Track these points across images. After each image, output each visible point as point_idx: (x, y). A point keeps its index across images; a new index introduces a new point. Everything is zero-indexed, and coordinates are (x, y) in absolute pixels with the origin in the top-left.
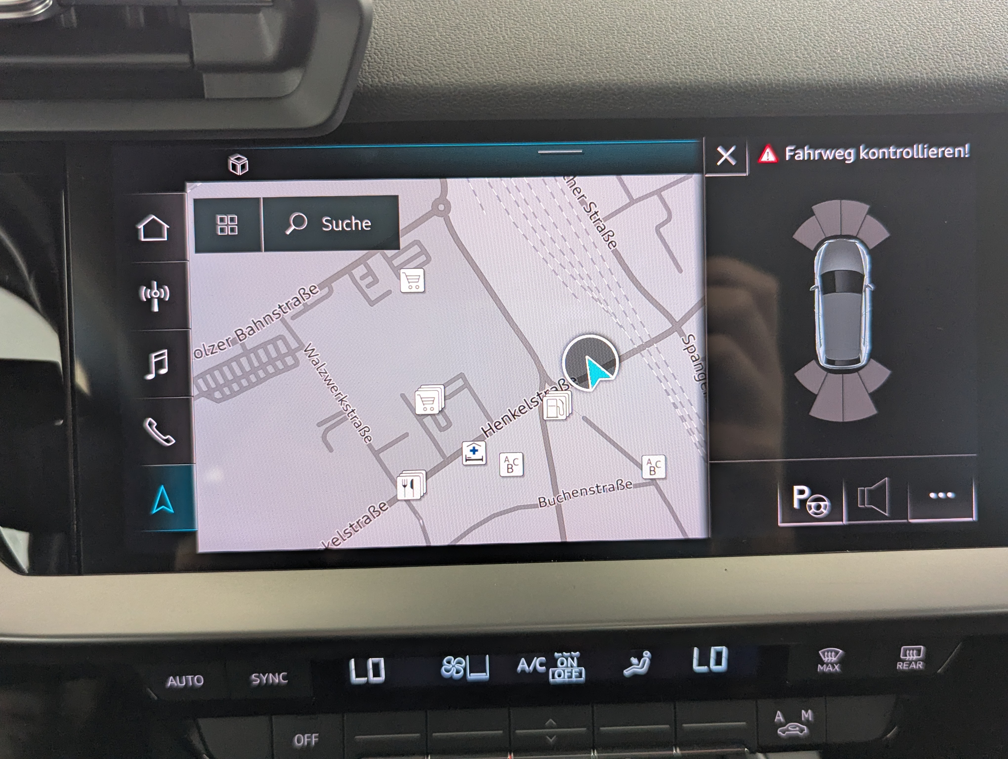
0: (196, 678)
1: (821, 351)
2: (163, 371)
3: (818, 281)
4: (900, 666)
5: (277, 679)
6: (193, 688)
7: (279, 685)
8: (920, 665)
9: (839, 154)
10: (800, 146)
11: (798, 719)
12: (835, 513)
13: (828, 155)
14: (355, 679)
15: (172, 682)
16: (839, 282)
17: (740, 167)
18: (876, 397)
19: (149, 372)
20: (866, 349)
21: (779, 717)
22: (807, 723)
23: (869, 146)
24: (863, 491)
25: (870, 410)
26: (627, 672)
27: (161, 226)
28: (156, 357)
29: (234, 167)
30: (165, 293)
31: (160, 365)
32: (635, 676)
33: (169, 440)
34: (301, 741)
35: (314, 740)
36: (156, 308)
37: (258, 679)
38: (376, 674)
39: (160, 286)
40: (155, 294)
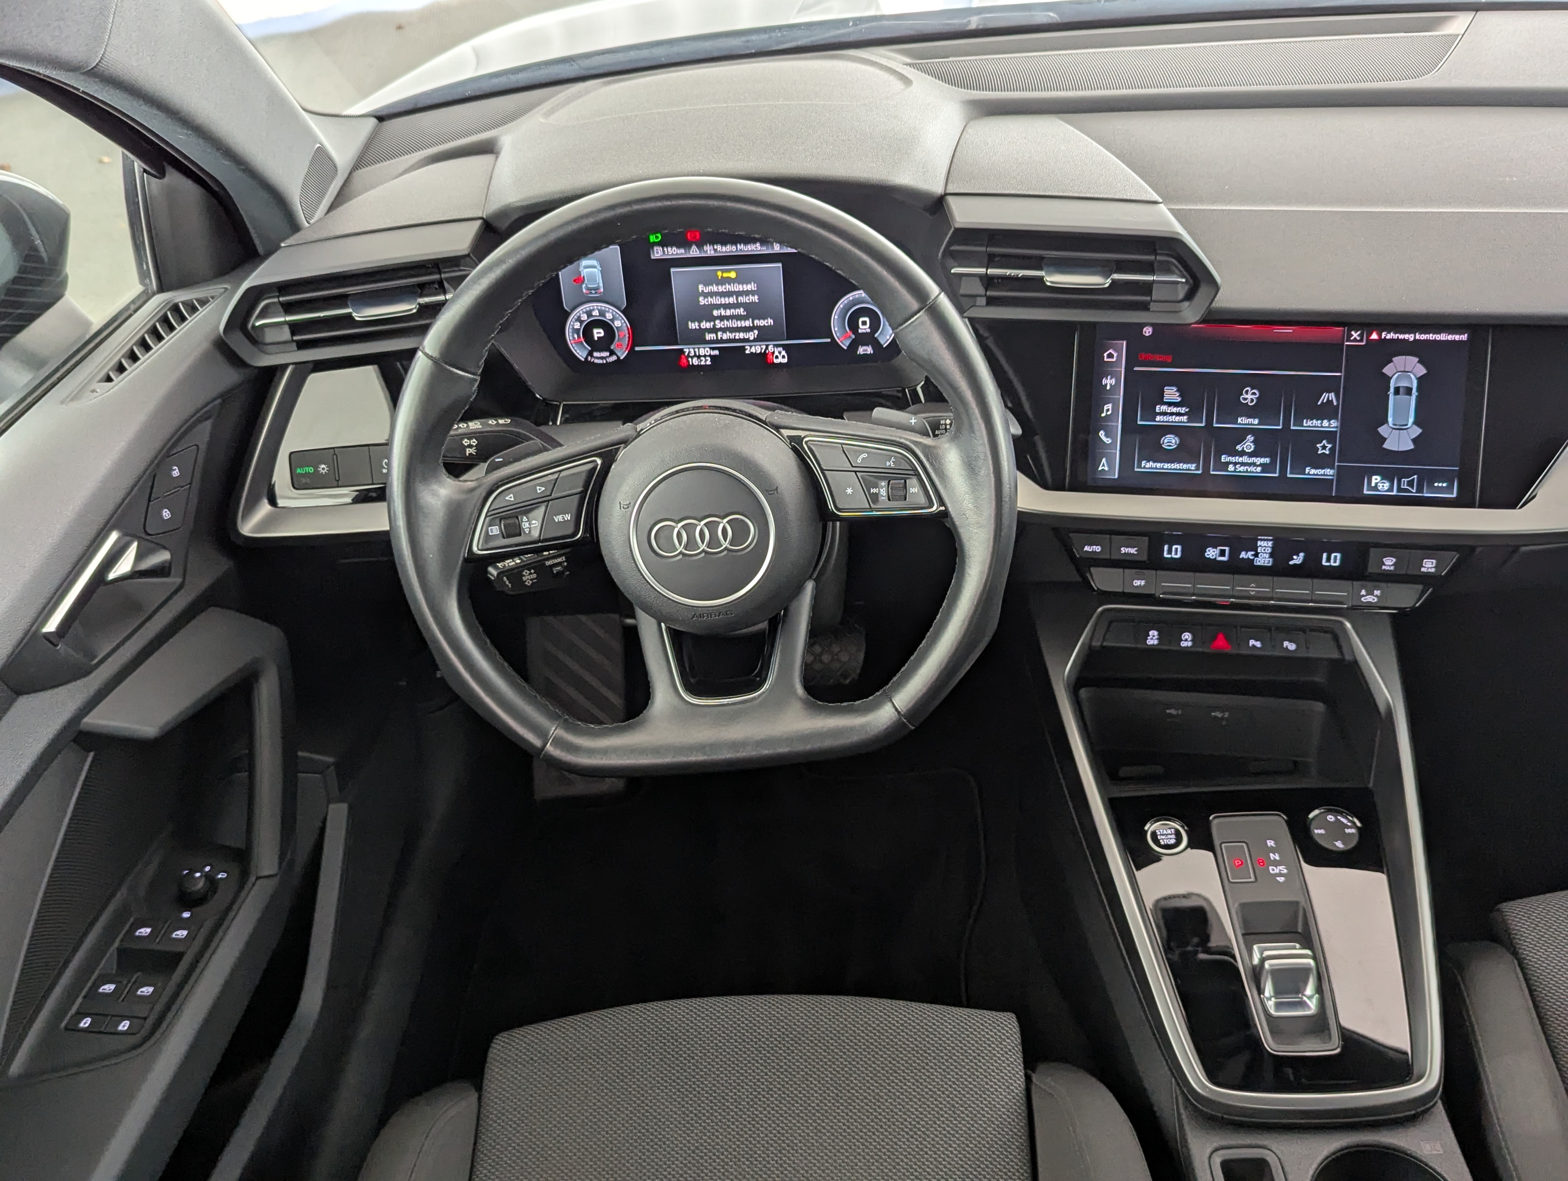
0: (1096, 548)
1: (1390, 420)
2: (1109, 413)
3: (1392, 390)
4: (1423, 569)
5: (1133, 551)
6: (1095, 552)
7: (1133, 554)
8: (1433, 570)
9: (1406, 336)
10: (1389, 332)
11: (1373, 594)
12: (1391, 489)
13: (1401, 337)
14: (1166, 555)
15: (1087, 548)
16: (1401, 390)
17: (1361, 340)
18: (1414, 441)
19: (1104, 413)
20: (1411, 420)
21: (1363, 592)
22: (1376, 596)
23: (1421, 334)
24: (1405, 480)
25: (1411, 446)
26: (1291, 563)
27: (1113, 355)
28: (1106, 407)
29: (1145, 333)
30: (1113, 381)
31: (1108, 410)
32: (1295, 565)
33: (1107, 441)
34: (1137, 583)
35: (1143, 583)
36: (1108, 388)
37: (1124, 550)
38: (1176, 554)
39: (1111, 378)
40: (1108, 382)
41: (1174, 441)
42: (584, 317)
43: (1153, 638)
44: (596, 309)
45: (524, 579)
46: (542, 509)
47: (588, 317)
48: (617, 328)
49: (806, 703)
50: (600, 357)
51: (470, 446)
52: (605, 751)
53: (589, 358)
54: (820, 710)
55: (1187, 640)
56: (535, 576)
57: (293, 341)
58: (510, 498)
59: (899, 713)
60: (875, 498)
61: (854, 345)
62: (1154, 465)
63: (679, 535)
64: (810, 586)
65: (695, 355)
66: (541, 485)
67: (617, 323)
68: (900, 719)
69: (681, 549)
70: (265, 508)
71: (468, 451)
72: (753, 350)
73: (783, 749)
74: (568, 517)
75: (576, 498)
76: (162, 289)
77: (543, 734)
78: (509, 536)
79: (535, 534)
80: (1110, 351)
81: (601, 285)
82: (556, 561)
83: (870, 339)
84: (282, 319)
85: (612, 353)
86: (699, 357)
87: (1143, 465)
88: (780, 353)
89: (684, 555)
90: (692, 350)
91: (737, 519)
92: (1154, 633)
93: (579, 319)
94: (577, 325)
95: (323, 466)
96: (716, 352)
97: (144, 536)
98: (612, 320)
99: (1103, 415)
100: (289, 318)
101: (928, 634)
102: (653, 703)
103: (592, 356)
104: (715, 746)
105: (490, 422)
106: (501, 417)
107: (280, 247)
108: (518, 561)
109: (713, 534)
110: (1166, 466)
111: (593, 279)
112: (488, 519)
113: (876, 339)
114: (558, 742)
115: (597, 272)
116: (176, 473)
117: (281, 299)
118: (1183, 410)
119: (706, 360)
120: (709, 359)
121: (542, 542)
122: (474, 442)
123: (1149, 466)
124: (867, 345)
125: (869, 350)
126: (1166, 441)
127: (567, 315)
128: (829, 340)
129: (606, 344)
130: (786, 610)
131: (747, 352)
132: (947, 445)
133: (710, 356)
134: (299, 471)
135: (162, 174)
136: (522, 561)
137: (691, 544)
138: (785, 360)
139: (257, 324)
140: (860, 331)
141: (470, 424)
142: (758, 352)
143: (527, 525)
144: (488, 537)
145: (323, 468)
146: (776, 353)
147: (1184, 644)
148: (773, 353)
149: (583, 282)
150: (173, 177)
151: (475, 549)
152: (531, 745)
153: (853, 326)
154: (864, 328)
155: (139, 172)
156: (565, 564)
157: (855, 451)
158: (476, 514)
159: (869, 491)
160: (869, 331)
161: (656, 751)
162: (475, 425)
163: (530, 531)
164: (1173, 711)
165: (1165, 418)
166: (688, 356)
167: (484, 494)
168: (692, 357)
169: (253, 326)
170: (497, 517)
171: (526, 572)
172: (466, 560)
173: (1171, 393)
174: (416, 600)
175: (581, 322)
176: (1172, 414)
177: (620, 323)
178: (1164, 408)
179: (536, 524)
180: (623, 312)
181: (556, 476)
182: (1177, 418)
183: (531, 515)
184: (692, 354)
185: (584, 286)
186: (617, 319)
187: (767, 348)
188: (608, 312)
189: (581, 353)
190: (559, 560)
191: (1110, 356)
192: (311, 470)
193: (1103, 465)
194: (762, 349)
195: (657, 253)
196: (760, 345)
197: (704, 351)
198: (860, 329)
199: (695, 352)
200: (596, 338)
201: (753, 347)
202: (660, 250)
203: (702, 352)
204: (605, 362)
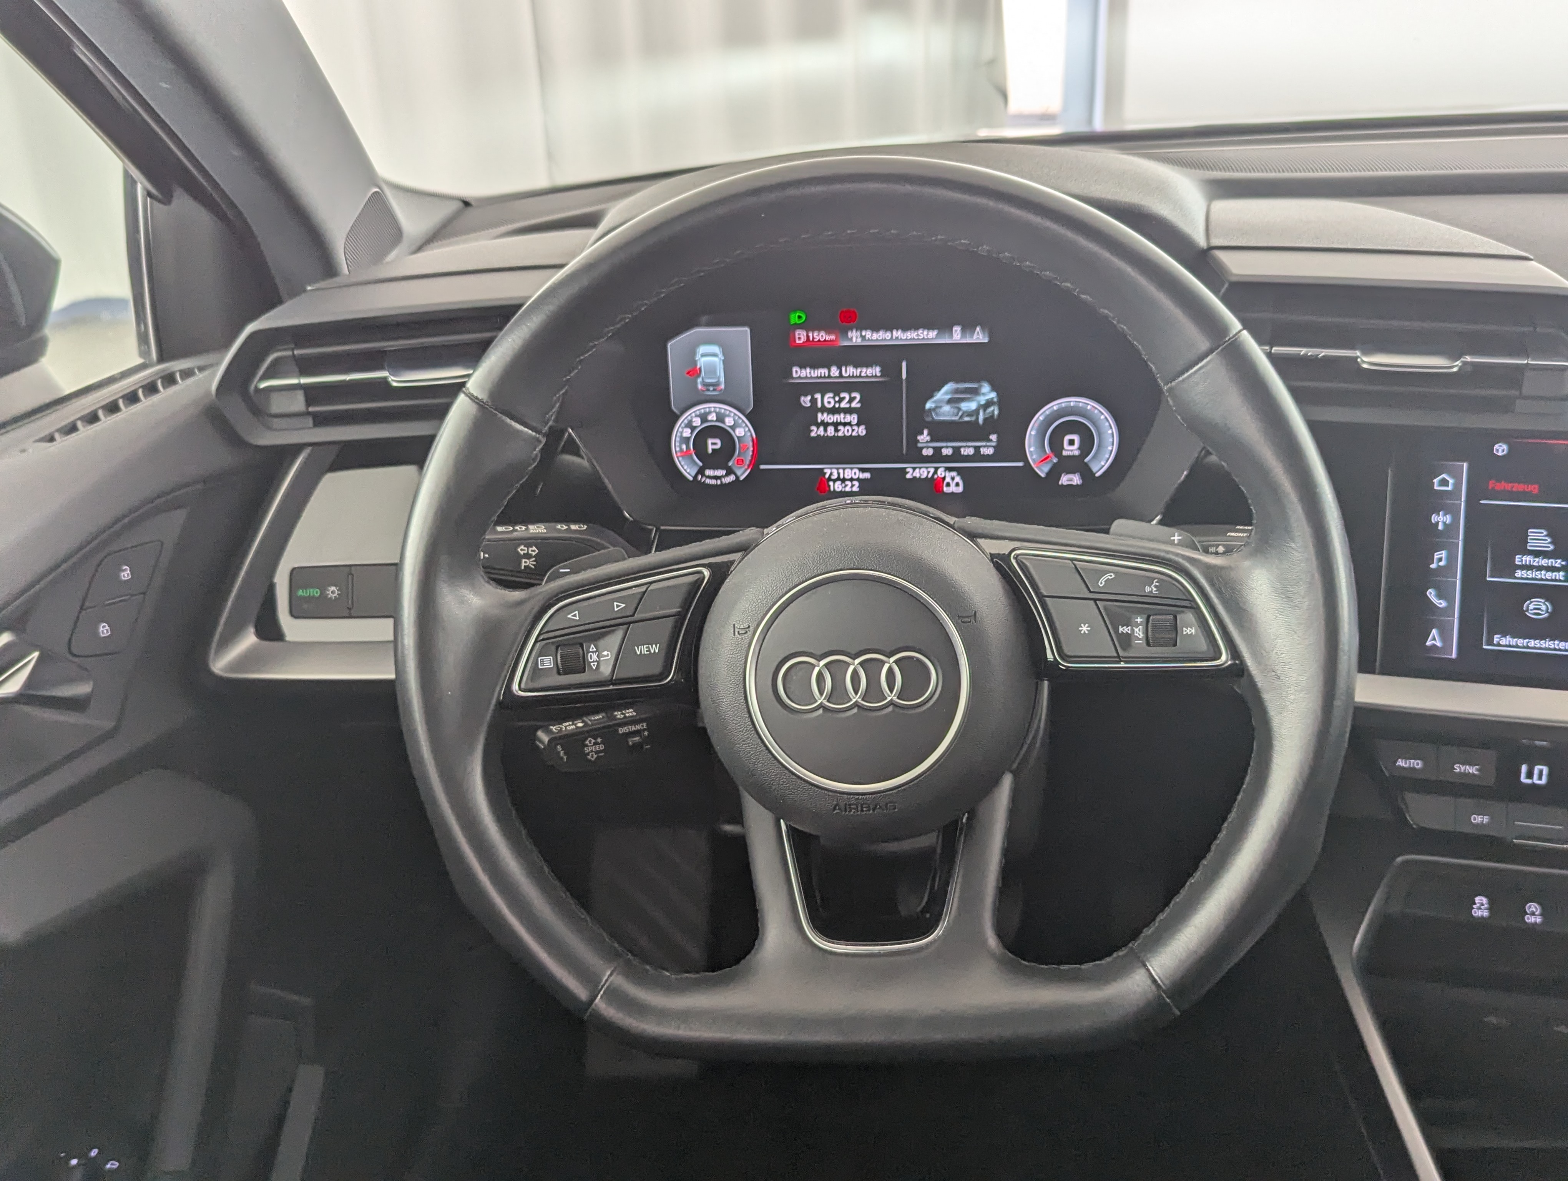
0: (1415, 763)
2: (1442, 564)
5: (1472, 770)
6: (1414, 769)
7: (1474, 775)
14: (1523, 779)
15: (1401, 763)
19: (1433, 563)
27: (1448, 482)
28: (1437, 555)
29: (1497, 450)
30: (1448, 519)
31: (1440, 560)
33: (1442, 604)
34: (1477, 819)
35: (1486, 819)
36: (1440, 527)
37: (1458, 768)
38: (1540, 778)
39: (1445, 515)
40: (1441, 519)
41: (1544, 608)
42: (697, 422)
43: (1481, 907)
44: (713, 409)
45: (587, 750)
46: (619, 634)
47: (702, 423)
48: (738, 438)
49: (1001, 961)
50: (714, 475)
51: (528, 556)
52: (684, 1016)
53: (700, 477)
54: (1029, 975)
55: (1534, 914)
56: (602, 747)
57: (308, 413)
58: (574, 616)
59: (1158, 986)
60: (1126, 641)
61: (1055, 473)
62: (1513, 641)
63: (820, 677)
64: (1007, 781)
65: (838, 479)
66: (618, 600)
67: (739, 432)
68: (1160, 997)
69: (821, 700)
70: (249, 640)
71: (525, 563)
72: (917, 474)
73: (964, 1034)
74: (655, 649)
75: (670, 623)
76: (161, 359)
77: (590, 979)
78: (566, 673)
79: (606, 670)
80: (1444, 476)
81: (722, 379)
82: (634, 728)
83: (1078, 465)
84: (294, 381)
85: (730, 471)
86: (843, 480)
87: (1496, 640)
88: (953, 479)
89: (826, 709)
90: (835, 472)
91: (911, 658)
92: (1481, 900)
93: (690, 425)
94: (687, 433)
95: (333, 588)
96: (867, 475)
97: (71, 658)
98: (733, 427)
99: (1433, 566)
100: (304, 380)
101: (1205, 862)
102: (761, 945)
103: (703, 475)
104: (858, 1021)
105: (559, 527)
106: (575, 522)
107: (305, 291)
108: (580, 725)
109: (873, 681)
110: (1532, 643)
111: (712, 371)
112: (538, 645)
113: (1086, 465)
114: (615, 995)
115: (717, 362)
116: (126, 574)
117: (296, 352)
118: (1558, 563)
119: (853, 486)
120: (856, 483)
121: (613, 684)
122: (534, 551)
123: (1505, 642)
124: (1073, 472)
125: (1076, 480)
126: (1531, 607)
127: (676, 418)
128: (1021, 464)
129: (721, 458)
130: (972, 814)
131: (908, 476)
132: (1247, 563)
133: (858, 479)
134: (300, 593)
135: (166, 198)
136: (586, 724)
137: (838, 693)
138: (960, 489)
139: (262, 385)
140: (1065, 453)
141: (531, 527)
142: (924, 476)
143: (595, 657)
144: (536, 672)
145: (333, 591)
146: (948, 480)
147: (1530, 920)
148: (944, 478)
149: (699, 375)
150: (183, 202)
151: (515, 687)
152: (574, 997)
153: (1056, 445)
154: (1071, 449)
155: (143, 196)
156: (646, 733)
157: (1096, 571)
158: (520, 638)
159: (1116, 630)
160: (1077, 453)
161: (764, 1021)
162: (537, 529)
163: (598, 667)
164: (1492, 1019)
165: (1530, 574)
166: (830, 479)
167: (536, 609)
168: (834, 481)
169: (257, 390)
170: (549, 642)
171: (590, 741)
172: (499, 704)
173: (1538, 539)
174: (421, 761)
175: (693, 429)
176: (1540, 568)
177: (744, 431)
178: (1528, 559)
179: (608, 655)
180: (747, 417)
181: (643, 589)
182: (1549, 575)
183: (602, 643)
184: (835, 476)
185: (699, 380)
186: (740, 426)
187: (935, 472)
188: (729, 416)
189: (688, 470)
190: (638, 727)
191: (1444, 482)
192: (316, 592)
193: (1434, 639)
194: (928, 472)
195: (799, 338)
196: (927, 468)
197: (851, 473)
198: (1066, 450)
199: (839, 474)
200: (710, 451)
201: (917, 470)
202: (803, 335)
203: (848, 474)
204: (719, 482)
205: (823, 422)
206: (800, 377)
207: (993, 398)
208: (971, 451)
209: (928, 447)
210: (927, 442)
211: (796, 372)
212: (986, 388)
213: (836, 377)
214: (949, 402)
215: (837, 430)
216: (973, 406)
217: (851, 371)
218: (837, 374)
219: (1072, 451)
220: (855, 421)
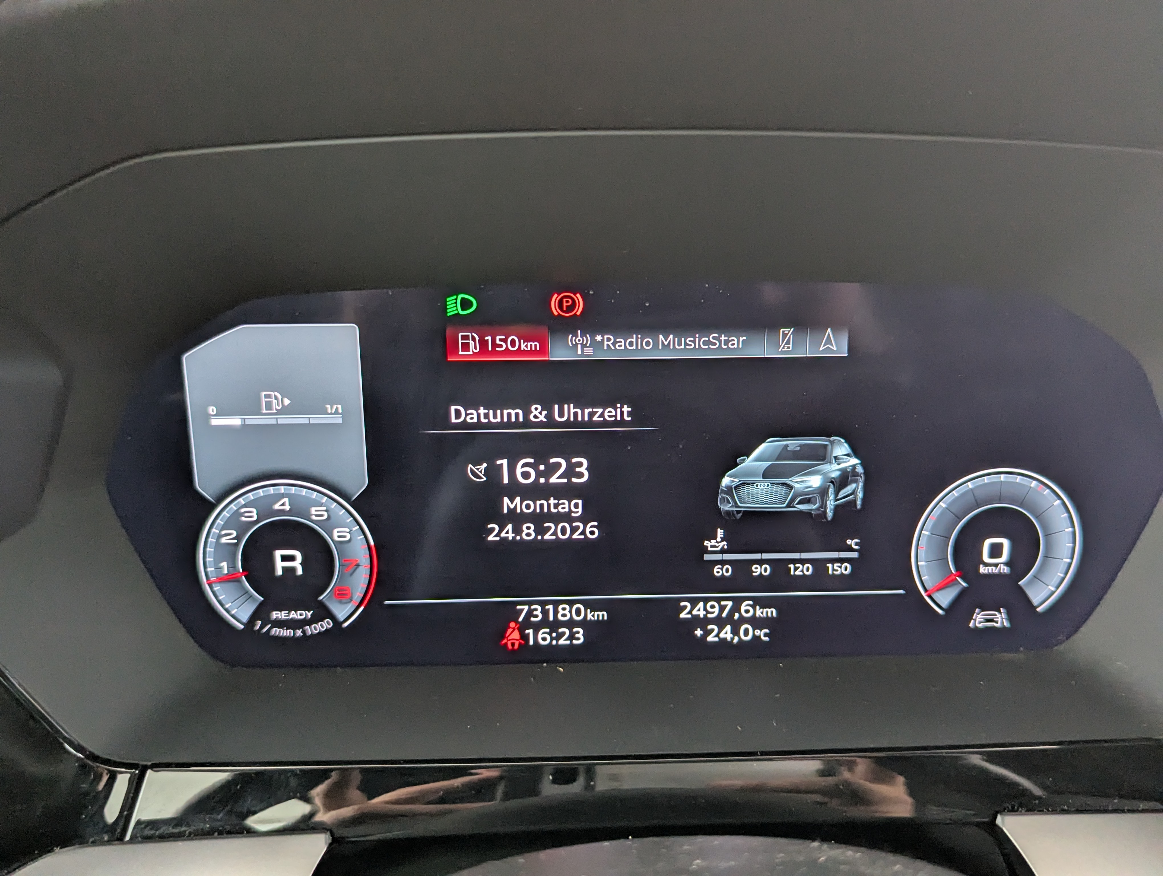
42: (251, 515)
47: (262, 516)
48: (338, 544)
50: (289, 620)
53: (259, 624)
61: (962, 607)
65: (545, 623)
67: (340, 534)
72: (699, 611)
83: (1006, 591)
85: (322, 613)
86: (555, 626)
90: (538, 610)
93: (234, 522)
94: (229, 536)
96: (602, 615)
98: (327, 525)
103: (265, 620)
113: (1021, 592)
119: (572, 637)
120: (580, 632)
124: (996, 606)
125: (999, 619)
127: (207, 507)
128: (900, 591)
129: (303, 587)
131: (682, 616)
133: (584, 624)
140: (983, 570)
153: (967, 555)
154: (995, 563)
160: (1005, 570)
166: (527, 623)
168: (537, 627)
175: (242, 528)
177: (350, 534)
180: (355, 505)
184: (537, 618)
186: (341, 523)
187: (736, 608)
188: (318, 503)
189: (233, 610)
194: (722, 608)
195: (466, 347)
196: (718, 600)
197: (570, 612)
198: (986, 565)
199: (545, 613)
200: (279, 572)
201: (701, 605)
202: (474, 339)
203: (565, 613)
204: (299, 633)
205: (512, 512)
206: (464, 425)
207: (854, 467)
208: (808, 570)
209: (723, 563)
210: (723, 551)
211: (458, 414)
212: (841, 449)
213: (541, 425)
214: (767, 474)
215: (541, 530)
216: (815, 481)
217: (572, 411)
218: (542, 418)
219: (996, 565)
220: (579, 512)
